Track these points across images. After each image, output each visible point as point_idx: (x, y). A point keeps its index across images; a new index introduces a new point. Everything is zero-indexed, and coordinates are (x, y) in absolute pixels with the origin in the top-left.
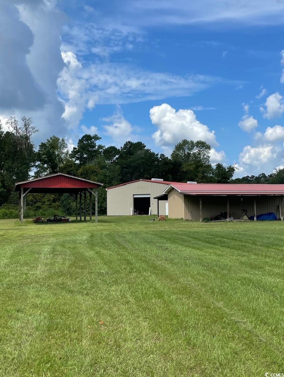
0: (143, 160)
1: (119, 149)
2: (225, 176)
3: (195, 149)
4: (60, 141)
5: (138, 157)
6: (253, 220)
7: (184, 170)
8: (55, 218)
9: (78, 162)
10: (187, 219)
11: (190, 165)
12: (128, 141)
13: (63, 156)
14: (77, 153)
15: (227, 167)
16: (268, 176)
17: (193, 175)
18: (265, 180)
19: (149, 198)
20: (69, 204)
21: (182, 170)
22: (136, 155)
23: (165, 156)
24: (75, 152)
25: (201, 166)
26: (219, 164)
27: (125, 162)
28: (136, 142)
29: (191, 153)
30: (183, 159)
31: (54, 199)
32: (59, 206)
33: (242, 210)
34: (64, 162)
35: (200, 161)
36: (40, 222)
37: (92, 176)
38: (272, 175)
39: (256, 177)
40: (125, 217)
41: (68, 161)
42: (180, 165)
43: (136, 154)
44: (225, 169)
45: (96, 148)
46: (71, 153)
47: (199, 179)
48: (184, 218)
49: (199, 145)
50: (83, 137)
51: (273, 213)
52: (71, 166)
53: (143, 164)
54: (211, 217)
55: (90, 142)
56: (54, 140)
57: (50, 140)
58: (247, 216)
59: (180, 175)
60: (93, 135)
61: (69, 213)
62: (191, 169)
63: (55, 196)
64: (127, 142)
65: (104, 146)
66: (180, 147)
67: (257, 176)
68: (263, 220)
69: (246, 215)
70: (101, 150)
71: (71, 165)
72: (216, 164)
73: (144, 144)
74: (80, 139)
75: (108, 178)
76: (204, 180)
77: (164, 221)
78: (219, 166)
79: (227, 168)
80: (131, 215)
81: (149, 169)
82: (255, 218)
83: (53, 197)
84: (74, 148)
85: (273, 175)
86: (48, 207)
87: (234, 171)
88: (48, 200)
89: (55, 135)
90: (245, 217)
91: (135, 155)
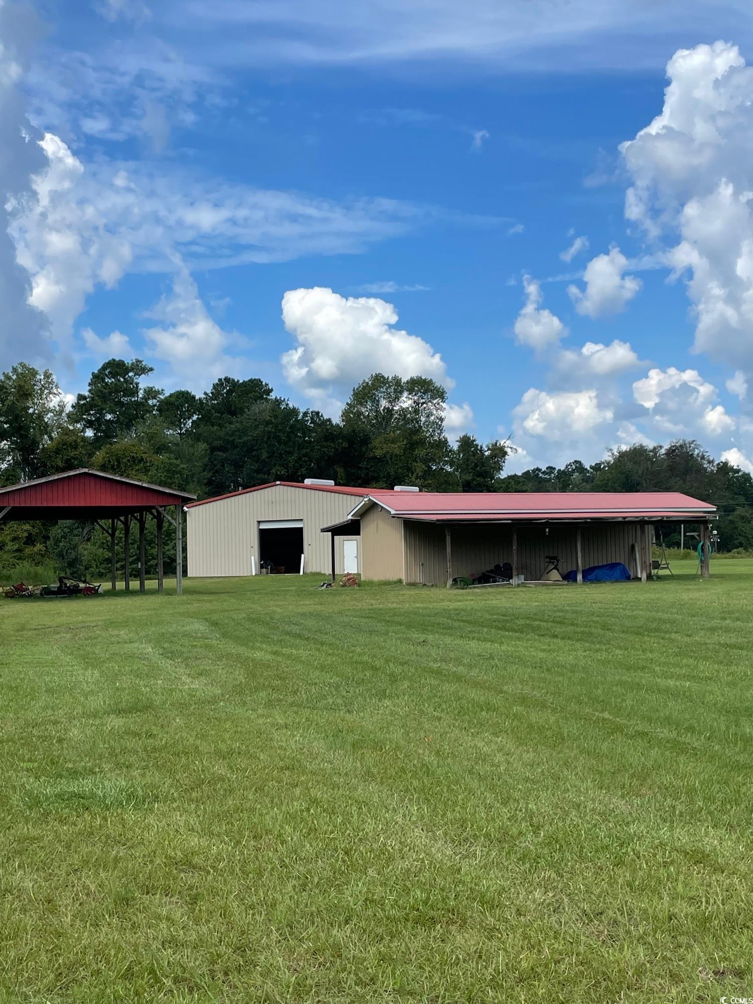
0: (269, 428)
1: (200, 399)
2: (483, 468)
3: (405, 399)
4: (38, 377)
5: (255, 420)
6: (575, 580)
7: (378, 453)
8: (61, 586)
9: (89, 433)
10: (412, 581)
11: (393, 442)
12: (223, 377)
13: (48, 418)
14: (87, 411)
15: (487, 446)
16: (589, 469)
17: (401, 468)
18: (583, 479)
19: (301, 529)
20: (75, 547)
21: (372, 455)
22: (248, 415)
23: (322, 416)
24: (82, 407)
25: (422, 442)
26: (465, 437)
27: (219, 433)
28: (246, 380)
29: (396, 408)
30: (373, 425)
31: (30, 534)
32: (43, 556)
33: (547, 557)
34: (54, 435)
35: (418, 430)
36: (23, 596)
37: (134, 472)
38: (600, 464)
39: (559, 470)
40: (237, 579)
41: (66, 432)
42: (366, 440)
43: (248, 413)
44: (481, 450)
45: (140, 396)
46: (71, 409)
47: (417, 478)
48: (403, 578)
49: (416, 388)
50: (104, 368)
51: (619, 564)
52: (75, 446)
53: (269, 438)
54: (472, 575)
55: (122, 380)
56: (22, 374)
57: (11, 374)
58: (558, 571)
59: (367, 469)
60: (130, 362)
61: (74, 573)
62: (397, 451)
63: (33, 527)
64: (220, 380)
65: (162, 390)
66: (365, 394)
67: (562, 468)
68: (598, 580)
69: (555, 568)
70: (154, 401)
71: (75, 441)
72: (458, 439)
73: (267, 385)
74: (96, 372)
75: (177, 478)
76: (430, 482)
77: (356, 588)
78: (467, 443)
79: (486, 449)
80: (254, 574)
81: (286, 452)
82: (580, 577)
83: (26, 531)
84: (81, 397)
85: (602, 466)
86: (14, 557)
87: (507, 457)
88: (14, 539)
89: (25, 362)
90: (555, 575)
91: (245, 416)
